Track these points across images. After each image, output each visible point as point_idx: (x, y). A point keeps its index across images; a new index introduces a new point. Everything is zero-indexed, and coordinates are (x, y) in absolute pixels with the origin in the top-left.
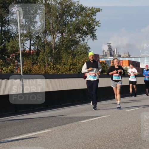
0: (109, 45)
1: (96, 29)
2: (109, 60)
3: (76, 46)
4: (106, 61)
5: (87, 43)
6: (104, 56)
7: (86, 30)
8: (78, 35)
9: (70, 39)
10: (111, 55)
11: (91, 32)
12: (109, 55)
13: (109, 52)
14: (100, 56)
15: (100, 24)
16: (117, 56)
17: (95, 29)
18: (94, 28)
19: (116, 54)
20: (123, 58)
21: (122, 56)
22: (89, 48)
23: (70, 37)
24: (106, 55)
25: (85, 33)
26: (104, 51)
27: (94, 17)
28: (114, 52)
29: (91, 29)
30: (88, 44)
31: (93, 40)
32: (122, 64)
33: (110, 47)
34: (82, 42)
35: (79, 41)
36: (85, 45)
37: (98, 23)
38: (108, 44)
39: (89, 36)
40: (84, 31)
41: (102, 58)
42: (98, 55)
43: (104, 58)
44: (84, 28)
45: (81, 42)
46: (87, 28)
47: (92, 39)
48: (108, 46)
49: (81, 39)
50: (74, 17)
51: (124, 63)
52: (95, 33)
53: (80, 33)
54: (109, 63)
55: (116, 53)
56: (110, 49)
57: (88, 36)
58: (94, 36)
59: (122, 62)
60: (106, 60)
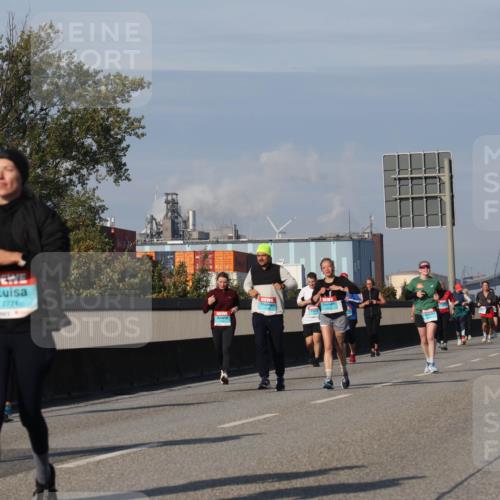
0: (170, 198)
1: (128, 146)
2: (167, 249)
3: (55, 201)
4: (156, 253)
5: (94, 190)
6: (152, 236)
7: (95, 148)
8: (67, 165)
9: (39, 176)
10: (176, 234)
11: (111, 155)
12: (168, 233)
13: (168, 224)
14: (138, 237)
15: (143, 128)
16: (195, 235)
17: (124, 145)
18: (120, 141)
19: (194, 230)
20: (217, 242)
21: (211, 238)
22: (103, 208)
23: (39, 171)
24: (159, 234)
25: (90, 160)
26: (153, 218)
27: (122, 106)
28: (186, 222)
29: (111, 145)
30: (97, 193)
31: (116, 181)
32: (213, 264)
33: (173, 207)
34: (79, 187)
35: (67, 185)
36: (89, 198)
37: (134, 126)
38: (167, 194)
39: (102, 169)
40: (87, 152)
41: (144, 243)
42: (133, 234)
43: (152, 244)
44: (89, 141)
45: (76, 189)
46: (98, 143)
47: (111, 179)
48: (167, 202)
49: (75, 178)
50: (54, 105)
51: (219, 259)
52: (124, 160)
53: (72, 158)
54: (167, 262)
55: (194, 225)
56: (173, 211)
57: (99, 167)
58: (119, 170)
59: (213, 259)
60: (159, 249)
